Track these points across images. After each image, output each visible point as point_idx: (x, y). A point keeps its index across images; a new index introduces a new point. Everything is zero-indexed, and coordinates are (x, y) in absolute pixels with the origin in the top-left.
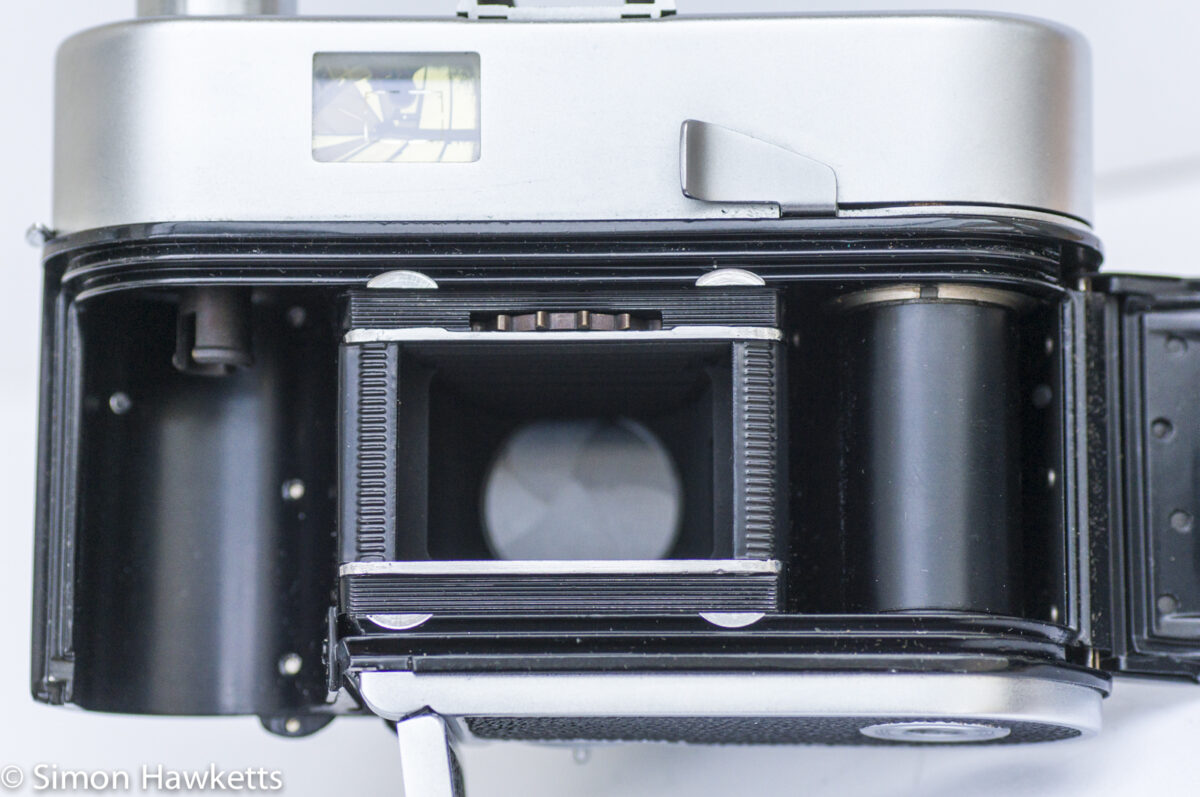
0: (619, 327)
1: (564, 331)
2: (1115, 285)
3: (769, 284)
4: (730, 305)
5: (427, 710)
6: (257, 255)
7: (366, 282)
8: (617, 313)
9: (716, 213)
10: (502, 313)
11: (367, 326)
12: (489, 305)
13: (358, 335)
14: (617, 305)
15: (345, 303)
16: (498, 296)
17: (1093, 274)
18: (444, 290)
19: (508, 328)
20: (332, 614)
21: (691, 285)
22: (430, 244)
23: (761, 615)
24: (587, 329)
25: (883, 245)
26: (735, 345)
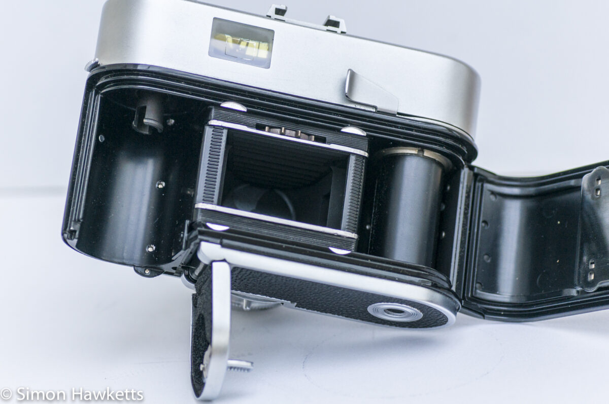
0: (310, 140)
1: (290, 136)
2: (476, 170)
3: (367, 136)
4: (351, 140)
5: (224, 260)
6: (183, 84)
7: (221, 104)
8: (309, 135)
9: (353, 106)
10: (268, 126)
11: (218, 119)
12: (264, 122)
13: (213, 122)
14: (310, 132)
15: (210, 110)
16: (268, 120)
17: (469, 164)
18: (249, 113)
19: (269, 131)
20: (187, 222)
21: (339, 130)
22: (247, 94)
23: (350, 252)
24: (299, 138)
25: (412, 130)
26: (351, 155)
